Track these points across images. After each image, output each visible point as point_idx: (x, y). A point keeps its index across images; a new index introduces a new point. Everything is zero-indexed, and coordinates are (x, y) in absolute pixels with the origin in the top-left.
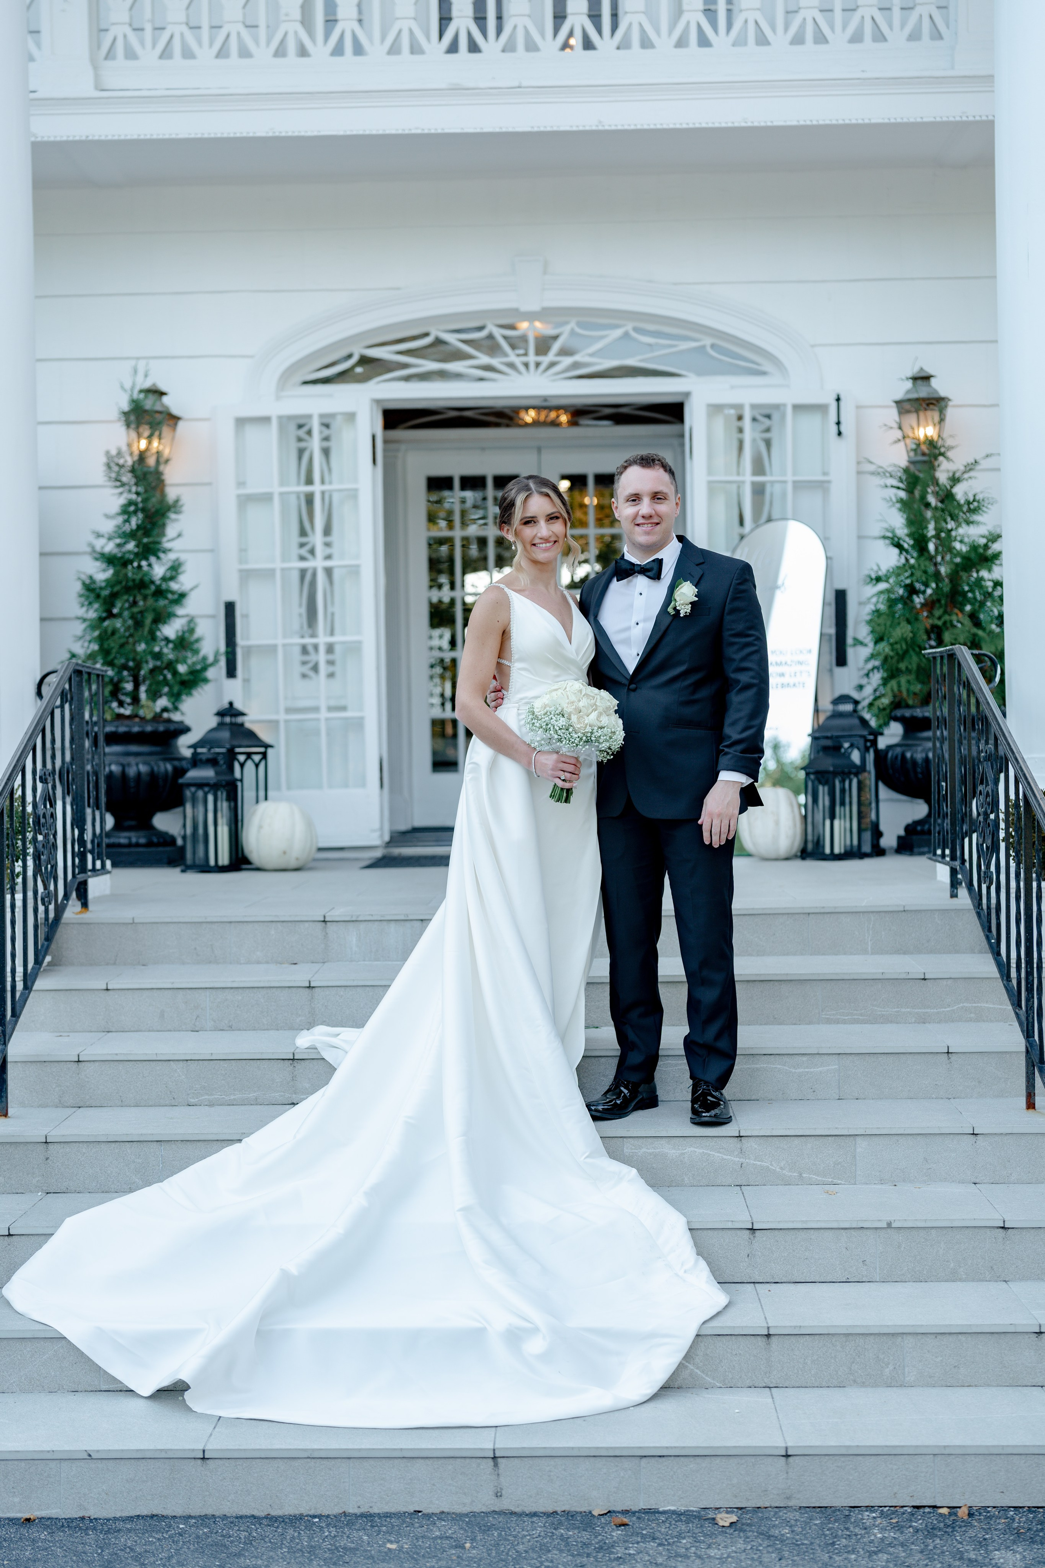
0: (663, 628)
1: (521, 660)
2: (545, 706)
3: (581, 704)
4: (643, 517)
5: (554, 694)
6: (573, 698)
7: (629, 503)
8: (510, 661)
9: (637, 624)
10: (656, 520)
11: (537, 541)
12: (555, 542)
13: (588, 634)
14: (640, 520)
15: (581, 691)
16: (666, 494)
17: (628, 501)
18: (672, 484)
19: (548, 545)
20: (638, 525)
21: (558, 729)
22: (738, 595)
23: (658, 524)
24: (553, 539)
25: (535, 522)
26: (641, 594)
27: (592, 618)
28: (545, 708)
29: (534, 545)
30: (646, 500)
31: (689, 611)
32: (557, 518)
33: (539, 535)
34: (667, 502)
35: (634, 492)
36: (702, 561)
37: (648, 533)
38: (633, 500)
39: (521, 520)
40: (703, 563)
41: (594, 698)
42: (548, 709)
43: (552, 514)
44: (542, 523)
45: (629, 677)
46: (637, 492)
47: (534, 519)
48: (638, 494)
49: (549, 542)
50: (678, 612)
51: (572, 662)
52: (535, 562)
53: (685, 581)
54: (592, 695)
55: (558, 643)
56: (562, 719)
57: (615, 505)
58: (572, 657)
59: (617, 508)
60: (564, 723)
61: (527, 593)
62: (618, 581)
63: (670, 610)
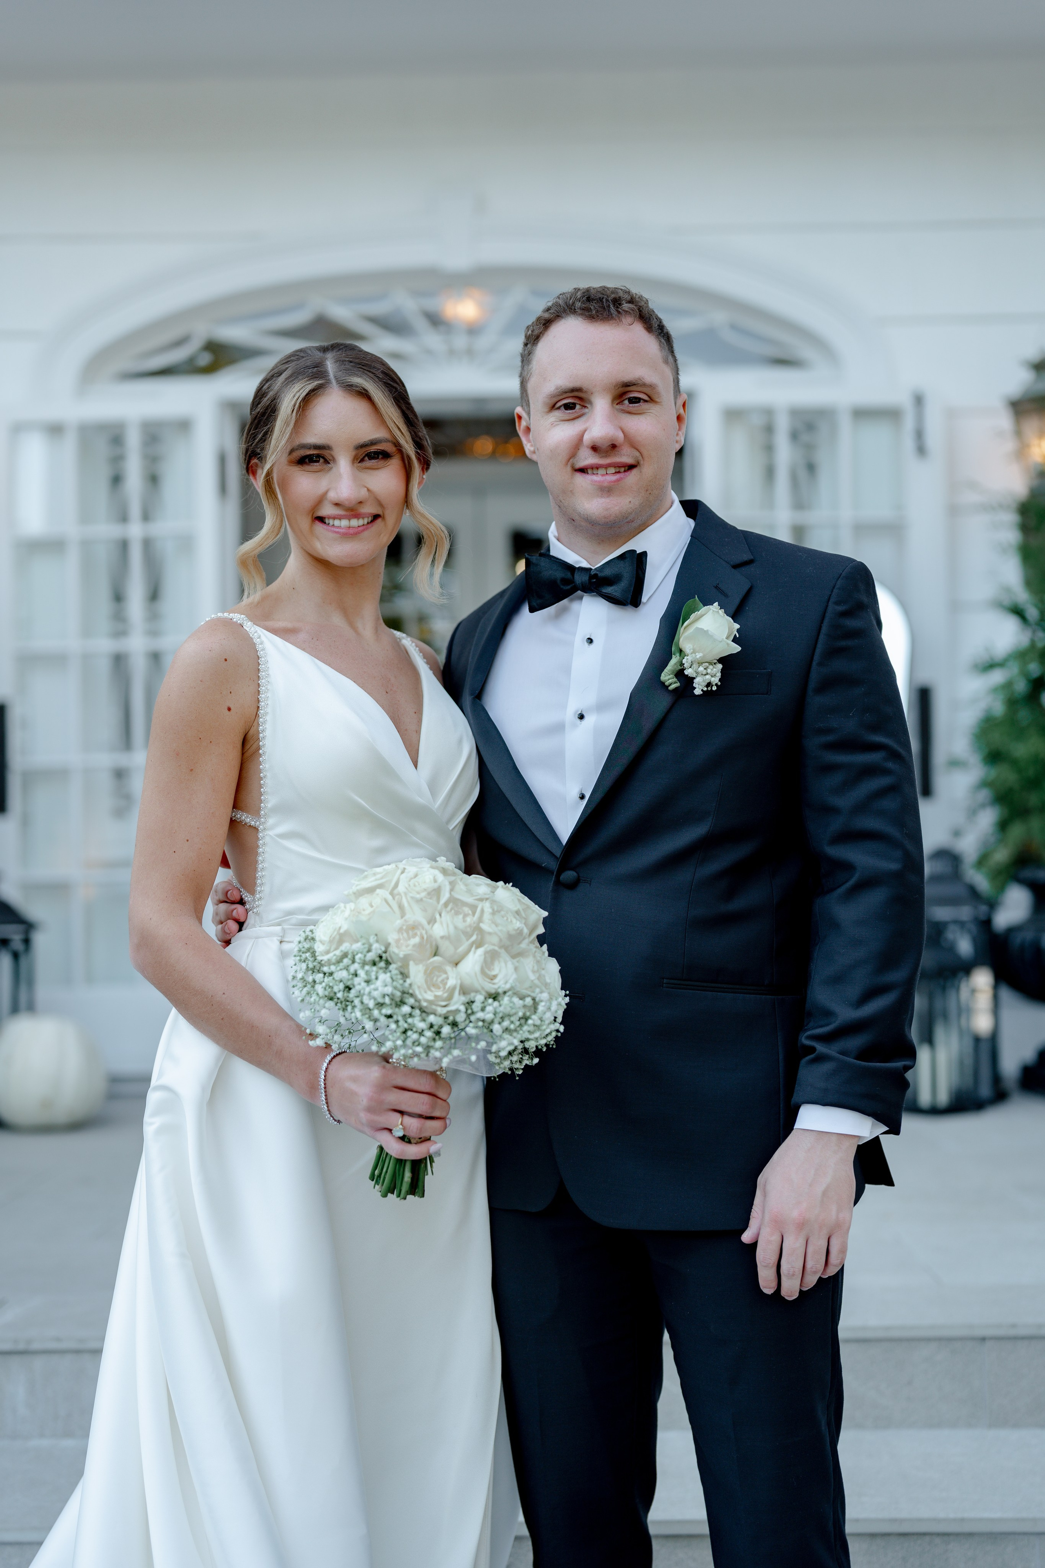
0: (648, 725)
1: (285, 810)
2: (341, 937)
3: (438, 930)
4: (594, 448)
5: (364, 901)
6: (416, 915)
7: (557, 414)
8: (257, 813)
9: (581, 717)
10: (625, 457)
11: (327, 510)
12: (376, 517)
13: (460, 742)
14: (587, 458)
15: (436, 892)
16: (652, 386)
17: (553, 407)
18: (666, 362)
19: (355, 523)
20: (583, 470)
21: (371, 1004)
22: (843, 643)
23: (631, 467)
24: (370, 509)
25: (327, 462)
26: (590, 641)
27: (467, 699)
28: (340, 942)
29: (321, 519)
30: (601, 405)
31: (716, 680)
32: (385, 455)
33: (332, 495)
34: (653, 409)
35: (570, 384)
36: (746, 557)
37: (607, 490)
38: (568, 407)
39: (291, 452)
40: (750, 562)
41: (474, 908)
42: (345, 947)
43: (373, 443)
44: (344, 464)
45: (558, 853)
46: (577, 384)
47: (325, 453)
48: (579, 390)
49: (357, 516)
50: (687, 682)
51: (421, 813)
52: (322, 563)
53: (707, 602)
54: (470, 900)
55: (384, 767)
56: (383, 977)
57: (524, 423)
58: (420, 800)
59: (528, 429)
60: (389, 990)
61: (302, 636)
62: (532, 610)
63: (667, 676)
